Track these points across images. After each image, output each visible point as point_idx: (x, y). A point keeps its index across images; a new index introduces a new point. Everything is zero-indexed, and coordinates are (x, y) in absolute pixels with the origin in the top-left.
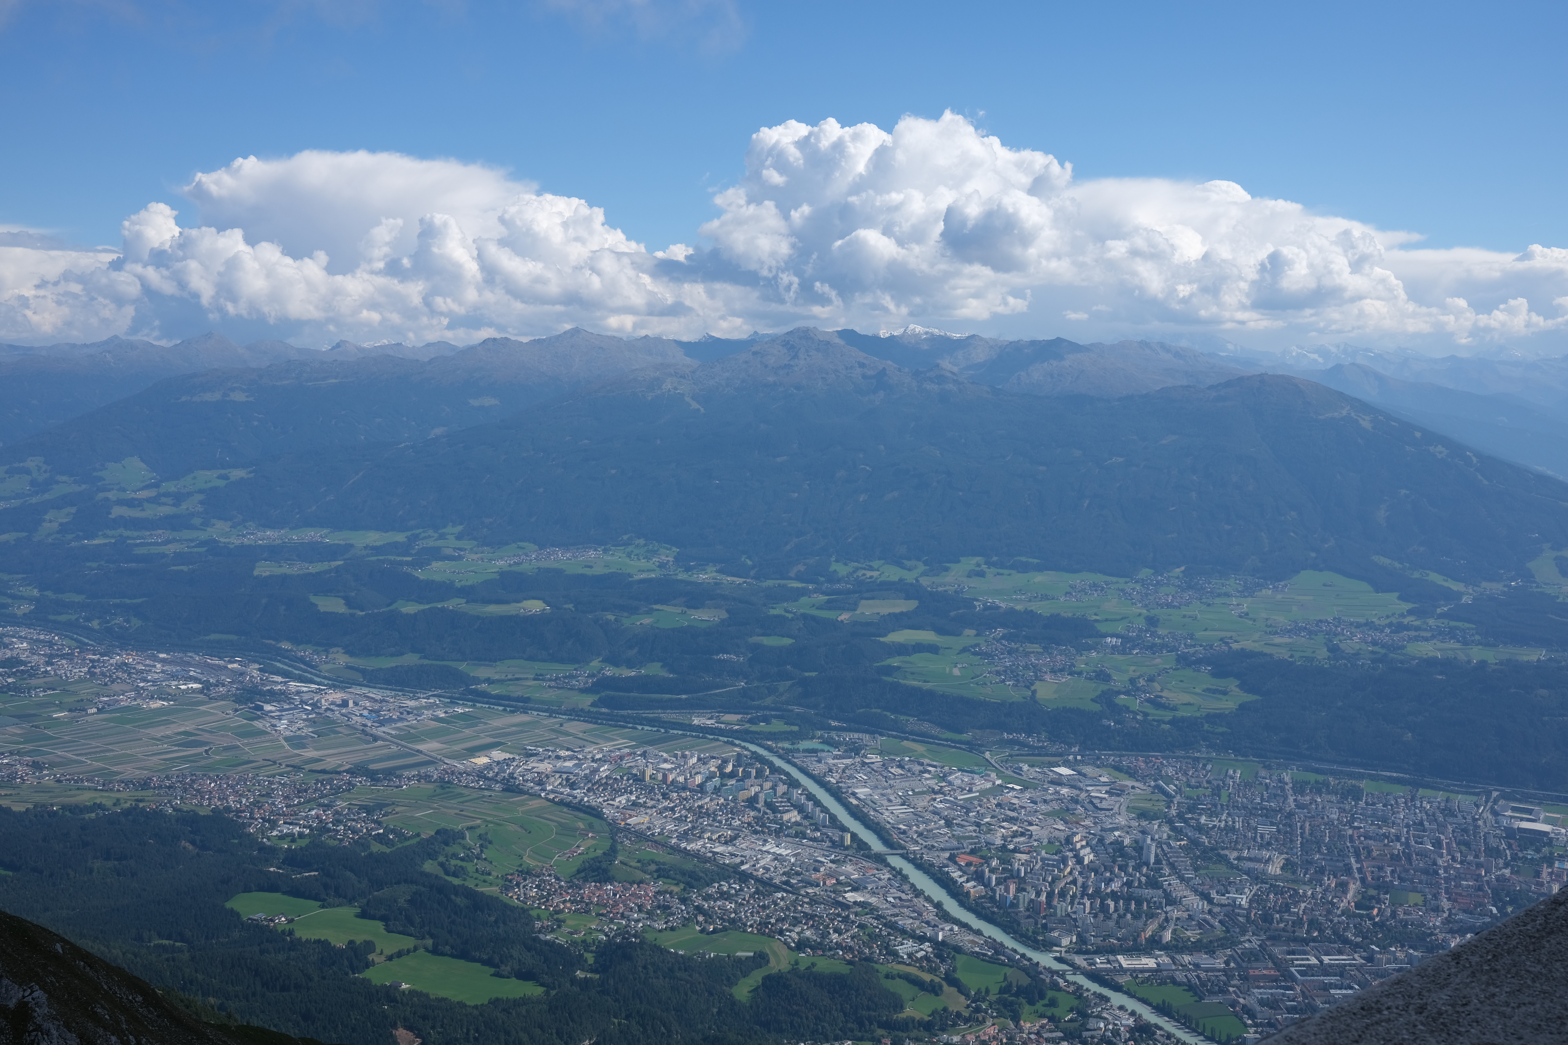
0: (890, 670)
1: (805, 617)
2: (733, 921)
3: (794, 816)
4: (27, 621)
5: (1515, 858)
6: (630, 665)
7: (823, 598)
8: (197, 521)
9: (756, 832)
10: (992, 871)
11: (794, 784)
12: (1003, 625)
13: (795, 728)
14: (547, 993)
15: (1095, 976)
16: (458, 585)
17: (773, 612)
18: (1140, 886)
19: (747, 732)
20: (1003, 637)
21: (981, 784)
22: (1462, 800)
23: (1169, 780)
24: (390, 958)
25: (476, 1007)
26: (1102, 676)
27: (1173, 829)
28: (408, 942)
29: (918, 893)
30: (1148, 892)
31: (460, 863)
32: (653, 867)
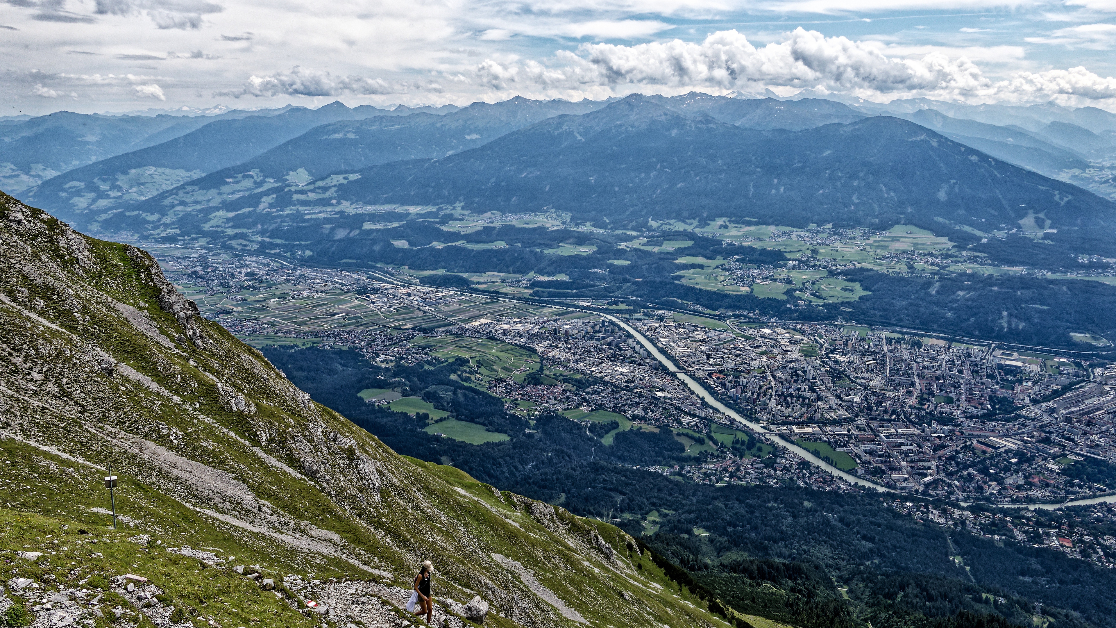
0: (679, 278)
1: (636, 250)
2: (600, 406)
3: (630, 352)
4: (256, 253)
5: (1002, 379)
6: (549, 274)
7: (646, 240)
8: (334, 201)
9: (611, 361)
10: (729, 382)
11: (629, 336)
12: (737, 254)
13: (631, 308)
14: (512, 440)
15: (782, 437)
16: (462, 233)
17: (619, 247)
18: (804, 391)
19: (607, 309)
20: (737, 261)
22: (976, 350)
23: (821, 336)
24: (437, 422)
25: (478, 446)
26: (789, 281)
27: (823, 362)
28: (445, 414)
29: (692, 393)
30: (808, 394)
31: (467, 375)
32: (561, 378)
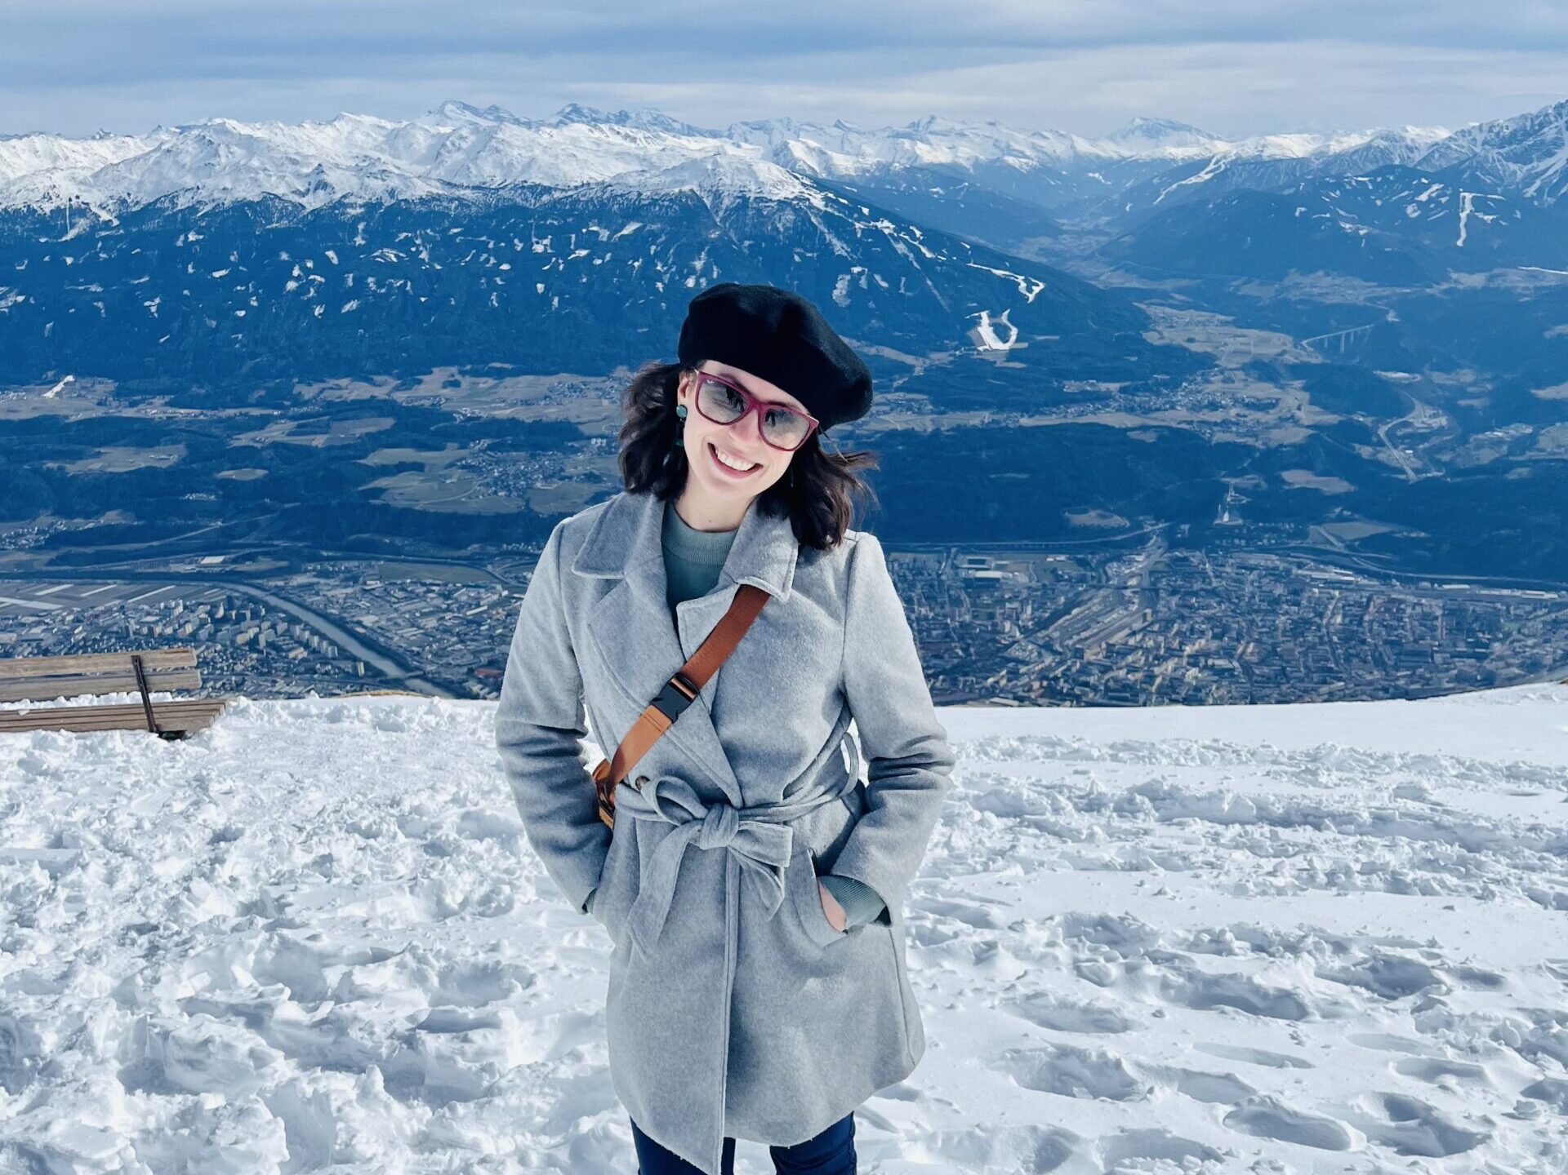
0: (378, 492)
1: (276, 446)
3: (300, 653)
7: (293, 423)
9: (262, 674)
11: (293, 620)
13: (284, 564)
20: (488, 448)
21: (489, 598)
